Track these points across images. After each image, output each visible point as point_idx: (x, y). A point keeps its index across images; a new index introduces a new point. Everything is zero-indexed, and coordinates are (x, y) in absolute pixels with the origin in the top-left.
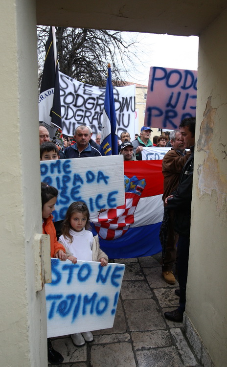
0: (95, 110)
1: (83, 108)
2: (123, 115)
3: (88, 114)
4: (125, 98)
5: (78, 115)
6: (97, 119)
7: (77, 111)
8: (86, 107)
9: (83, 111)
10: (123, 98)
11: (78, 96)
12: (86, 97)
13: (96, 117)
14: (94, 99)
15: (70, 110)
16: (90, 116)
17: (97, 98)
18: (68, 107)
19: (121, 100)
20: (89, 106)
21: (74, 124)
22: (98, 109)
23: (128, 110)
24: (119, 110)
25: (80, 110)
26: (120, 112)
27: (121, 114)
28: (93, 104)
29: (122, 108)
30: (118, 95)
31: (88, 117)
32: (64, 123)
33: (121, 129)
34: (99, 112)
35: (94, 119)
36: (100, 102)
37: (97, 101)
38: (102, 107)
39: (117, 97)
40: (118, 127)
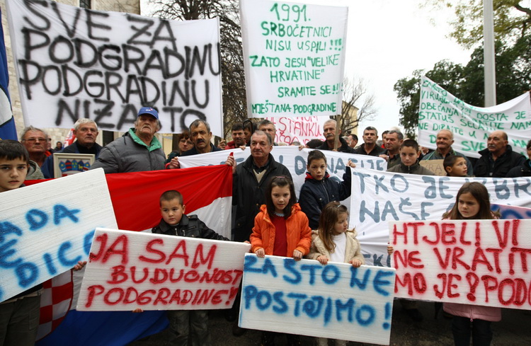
0: (127, 70)
1: (99, 67)
2: (194, 82)
3: (113, 80)
4: (192, 48)
5: (92, 84)
6: (138, 92)
7: (88, 74)
8: (104, 66)
9: (100, 74)
10: (187, 49)
11: (79, 42)
12: (98, 44)
13: (133, 87)
14: (116, 48)
15: (70, 74)
16: (119, 84)
17: (124, 46)
18: (65, 68)
19: (182, 52)
20: (113, 63)
21: (87, 104)
22: (133, 70)
23: (202, 73)
24: (183, 73)
25: (94, 72)
26: (187, 77)
27: (190, 81)
28: (118, 58)
29: (187, 70)
30: (172, 39)
31: (115, 86)
32: (62, 105)
33: (192, 112)
34: (138, 76)
35: (129, 92)
36: (133, 55)
37: (126, 54)
38: (142, 65)
39: (170, 46)
40: (185, 108)
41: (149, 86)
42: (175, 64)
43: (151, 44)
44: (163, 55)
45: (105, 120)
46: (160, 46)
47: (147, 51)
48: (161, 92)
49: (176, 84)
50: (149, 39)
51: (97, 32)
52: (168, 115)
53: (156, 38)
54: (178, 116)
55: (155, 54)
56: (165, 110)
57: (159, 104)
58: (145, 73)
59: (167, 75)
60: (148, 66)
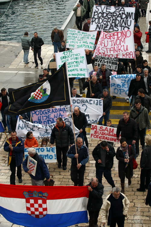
0: (112, 18)
1: (107, 18)
2: (128, 20)
3: (109, 20)
4: (129, 13)
5: (104, 21)
8: (108, 17)
9: (107, 19)
10: (127, 13)
11: (104, 13)
12: (107, 13)
13: (113, 21)
14: (111, 13)
16: (110, 21)
17: (113, 13)
18: (100, 18)
19: (126, 13)
20: (110, 16)
21: (103, 25)
22: (114, 18)
23: (130, 18)
25: (105, 19)
26: (126, 19)
27: (127, 20)
28: (111, 15)
29: (127, 17)
30: (124, 11)
31: (109, 22)
32: (98, 26)
33: (126, 27)
34: (115, 19)
35: (112, 22)
36: (115, 14)
37: (113, 14)
38: (116, 17)
39: (123, 12)
40: (125, 26)
41: (117, 21)
42: (124, 16)
43: (119, 12)
44: (121, 14)
45: (106, 29)
46: (121, 12)
47: (118, 13)
48: (120, 22)
49: (123, 20)
50: (119, 11)
51: (108, 10)
52: (121, 27)
53: (120, 11)
54: (123, 28)
55: (120, 14)
56: (120, 26)
57: (119, 25)
58: (117, 18)
59: (122, 18)
60: (118, 17)
